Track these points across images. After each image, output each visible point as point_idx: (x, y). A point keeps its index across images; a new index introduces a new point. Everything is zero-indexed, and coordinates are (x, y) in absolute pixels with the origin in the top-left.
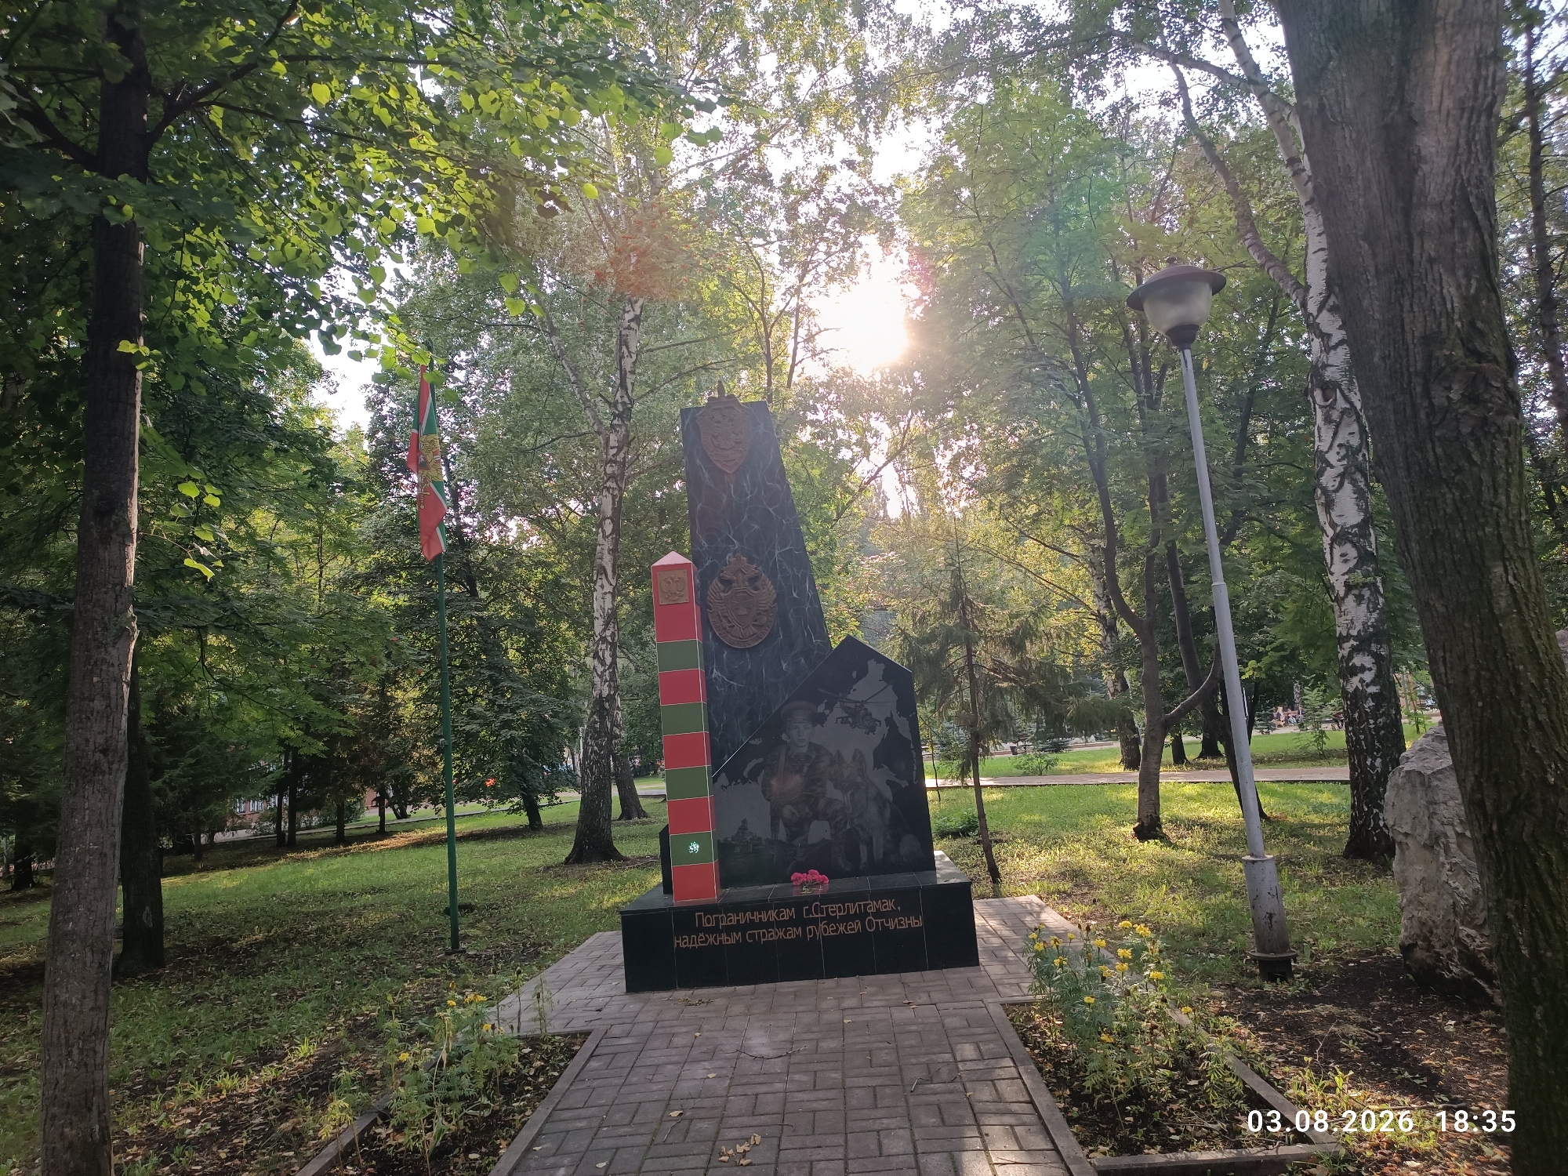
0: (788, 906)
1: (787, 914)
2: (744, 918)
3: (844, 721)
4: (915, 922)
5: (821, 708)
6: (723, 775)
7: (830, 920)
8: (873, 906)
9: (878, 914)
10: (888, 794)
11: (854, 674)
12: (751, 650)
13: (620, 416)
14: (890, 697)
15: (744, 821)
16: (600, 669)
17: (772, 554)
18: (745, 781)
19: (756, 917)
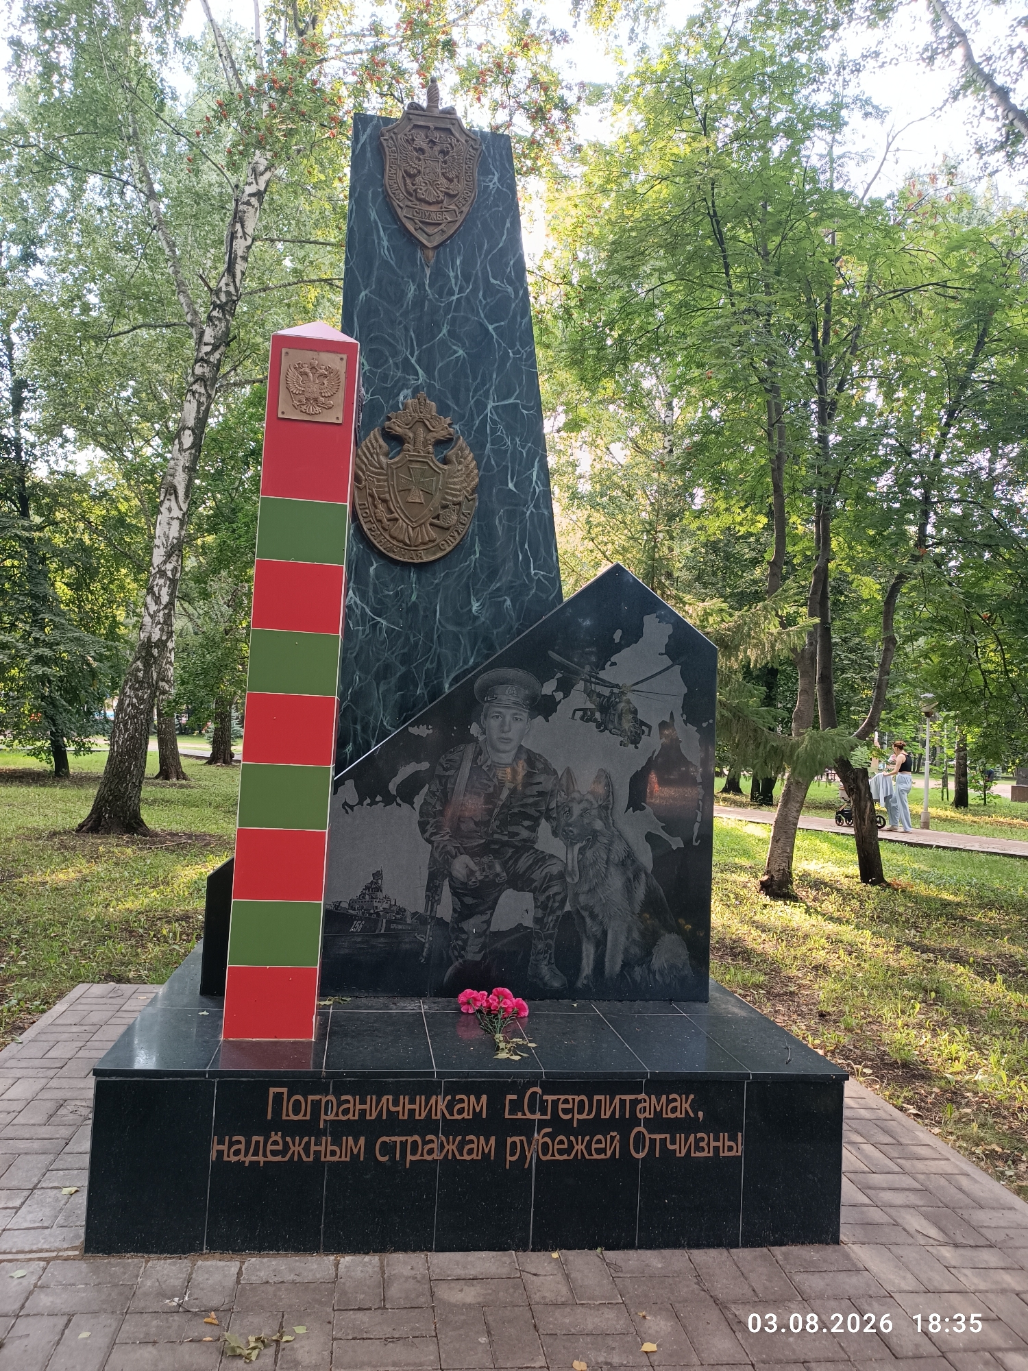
0: (473, 1089)
1: (473, 1105)
2: (372, 1108)
3: (587, 717)
4: (731, 1147)
5: (549, 688)
6: (350, 783)
7: (558, 1126)
8: (648, 1105)
9: (657, 1124)
10: (646, 858)
11: (617, 635)
12: (421, 567)
13: (221, 307)
14: (675, 686)
15: (378, 875)
16: (153, 607)
17: (481, 406)
18: (389, 800)
19: (403, 1108)
